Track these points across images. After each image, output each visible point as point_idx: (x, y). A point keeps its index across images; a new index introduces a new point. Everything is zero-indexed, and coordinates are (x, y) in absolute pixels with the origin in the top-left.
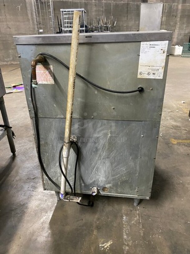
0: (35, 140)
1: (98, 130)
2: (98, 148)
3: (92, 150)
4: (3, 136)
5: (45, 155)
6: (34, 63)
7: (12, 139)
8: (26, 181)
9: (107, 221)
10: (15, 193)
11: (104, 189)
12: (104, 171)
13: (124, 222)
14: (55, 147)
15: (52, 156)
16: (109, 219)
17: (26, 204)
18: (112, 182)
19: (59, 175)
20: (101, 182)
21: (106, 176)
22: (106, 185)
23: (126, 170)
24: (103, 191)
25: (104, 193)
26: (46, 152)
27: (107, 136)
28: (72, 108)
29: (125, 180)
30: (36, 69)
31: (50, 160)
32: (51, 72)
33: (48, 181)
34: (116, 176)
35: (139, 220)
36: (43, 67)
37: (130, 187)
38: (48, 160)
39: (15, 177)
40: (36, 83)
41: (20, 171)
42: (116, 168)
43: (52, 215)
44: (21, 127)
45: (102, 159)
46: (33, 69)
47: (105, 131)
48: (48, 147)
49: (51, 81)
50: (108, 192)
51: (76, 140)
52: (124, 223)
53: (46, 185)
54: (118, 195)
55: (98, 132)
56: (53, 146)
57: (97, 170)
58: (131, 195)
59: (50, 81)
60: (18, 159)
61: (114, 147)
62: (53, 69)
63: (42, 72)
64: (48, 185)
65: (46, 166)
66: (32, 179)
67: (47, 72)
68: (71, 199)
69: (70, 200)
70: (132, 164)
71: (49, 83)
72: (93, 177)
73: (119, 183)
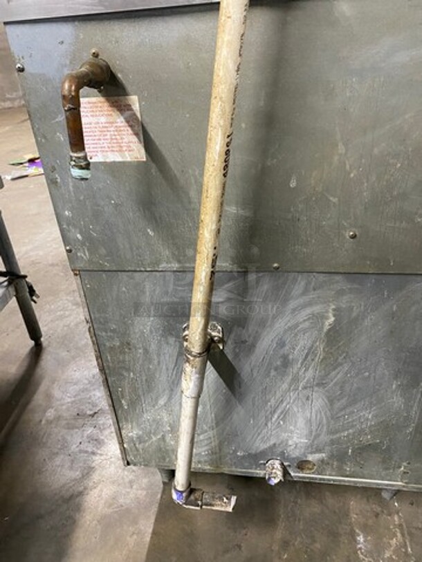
0: (91, 337)
1: (292, 304)
2: (291, 357)
3: (270, 364)
4: (4, 300)
5: (125, 378)
6: (73, 88)
7: (31, 305)
8: (73, 422)
9: (312, 550)
10: (45, 460)
11: (302, 465)
12: (304, 421)
13: (362, 554)
14: (155, 357)
15: (146, 380)
16: (318, 545)
17: (77, 496)
18: (327, 448)
19: (169, 428)
20: (295, 448)
21: (311, 432)
22: (309, 455)
23: (375, 416)
24: (299, 470)
25: (301, 475)
26: (128, 370)
27: (323, 324)
28: (217, 245)
29: (370, 442)
30: (82, 109)
31: (141, 389)
32: (133, 122)
33: (135, 445)
34: (342, 434)
35: (405, 546)
36: (106, 104)
37: (384, 462)
38: (135, 390)
39: (45, 411)
40: (83, 164)
41: (57, 393)
42: (343, 413)
43: (150, 530)
44: (52, 265)
45: (300, 389)
46: (70, 109)
47: (317, 309)
48: (131, 355)
49: (135, 152)
50: (313, 473)
51: (221, 335)
52: (361, 556)
53: (130, 453)
54: (344, 481)
55: (294, 310)
56: (146, 351)
57: (285, 416)
58: (383, 480)
59: (132, 150)
60: (49, 357)
61: (344, 355)
62: (140, 106)
63: (103, 119)
64: (135, 453)
65: (128, 405)
66: (90, 415)
67: (120, 121)
68: (206, 505)
69: (204, 507)
70: (397, 401)
71: (129, 159)
72: (271, 435)
73: (350, 451)
